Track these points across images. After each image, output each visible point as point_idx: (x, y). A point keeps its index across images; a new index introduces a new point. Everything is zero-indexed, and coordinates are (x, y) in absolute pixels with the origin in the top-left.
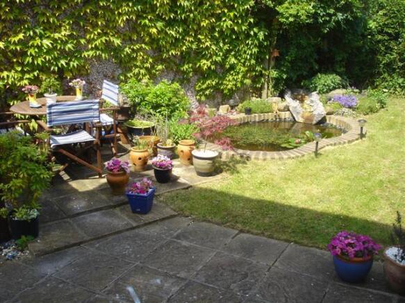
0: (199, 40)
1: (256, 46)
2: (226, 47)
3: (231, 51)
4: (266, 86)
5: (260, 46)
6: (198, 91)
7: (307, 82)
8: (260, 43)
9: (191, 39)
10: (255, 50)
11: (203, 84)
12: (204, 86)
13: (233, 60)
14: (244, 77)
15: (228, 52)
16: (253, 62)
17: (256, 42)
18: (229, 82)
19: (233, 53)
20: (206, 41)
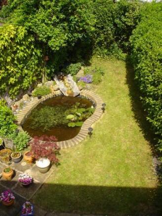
0: (8, 69)
1: (37, 59)
2: (21, 66)
3: (24, 66)
4: (43, 76)
5: (39, 58)
6: (11, 95)
7: (65, 70)
8: (38, 57)
9: (3, 71)
10: (36, 62)
11: (13, 90)
12: (14, 91)
13: (26, 71)
14: (33, 77)
15: (23, 68)
16: (36, 67)
17: (36, 57)
18: (26, 83)
19: (25, 67)
20: (11, 68)
